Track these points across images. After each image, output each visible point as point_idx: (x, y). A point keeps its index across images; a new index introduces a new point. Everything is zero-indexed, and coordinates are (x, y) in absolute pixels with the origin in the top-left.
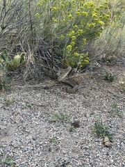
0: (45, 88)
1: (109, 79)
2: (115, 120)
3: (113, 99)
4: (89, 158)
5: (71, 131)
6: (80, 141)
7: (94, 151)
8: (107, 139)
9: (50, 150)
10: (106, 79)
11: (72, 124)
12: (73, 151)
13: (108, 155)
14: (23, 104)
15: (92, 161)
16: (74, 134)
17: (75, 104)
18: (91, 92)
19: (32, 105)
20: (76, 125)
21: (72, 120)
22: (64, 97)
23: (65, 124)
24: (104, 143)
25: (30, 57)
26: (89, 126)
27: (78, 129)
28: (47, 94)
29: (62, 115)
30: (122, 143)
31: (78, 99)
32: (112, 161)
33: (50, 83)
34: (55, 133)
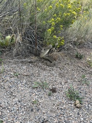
0: (30, 62)
1: (79, 57)
2: (84, 87)
3: (82, 72)
4: (64, 117)
5: (49, 95)
6: (56, 103)
7: (68, 111)
8: (77, 101)
9: (32, 110)
10: (77, 57)
11: (51, 90)
12: (51, 111)
13: (78, 114)
14: (12, 73)
15: (66, 119)
16: (52, 98)
17: (53, 75)
18: (66, 66)
19: (19, 74)
20: (54, 91)
21: (50, 87)
22: (44, 70)
23: (45, 90)
24: (75, 105)
25: (18, 38)
26: (64, 91)
27: (55, 94)
28: (31, 66)
29: (42, 82)
30: (89, 105)
31: (55, 71)
32: (82, 119)
33: (34, 58)
34: (37, 96)
